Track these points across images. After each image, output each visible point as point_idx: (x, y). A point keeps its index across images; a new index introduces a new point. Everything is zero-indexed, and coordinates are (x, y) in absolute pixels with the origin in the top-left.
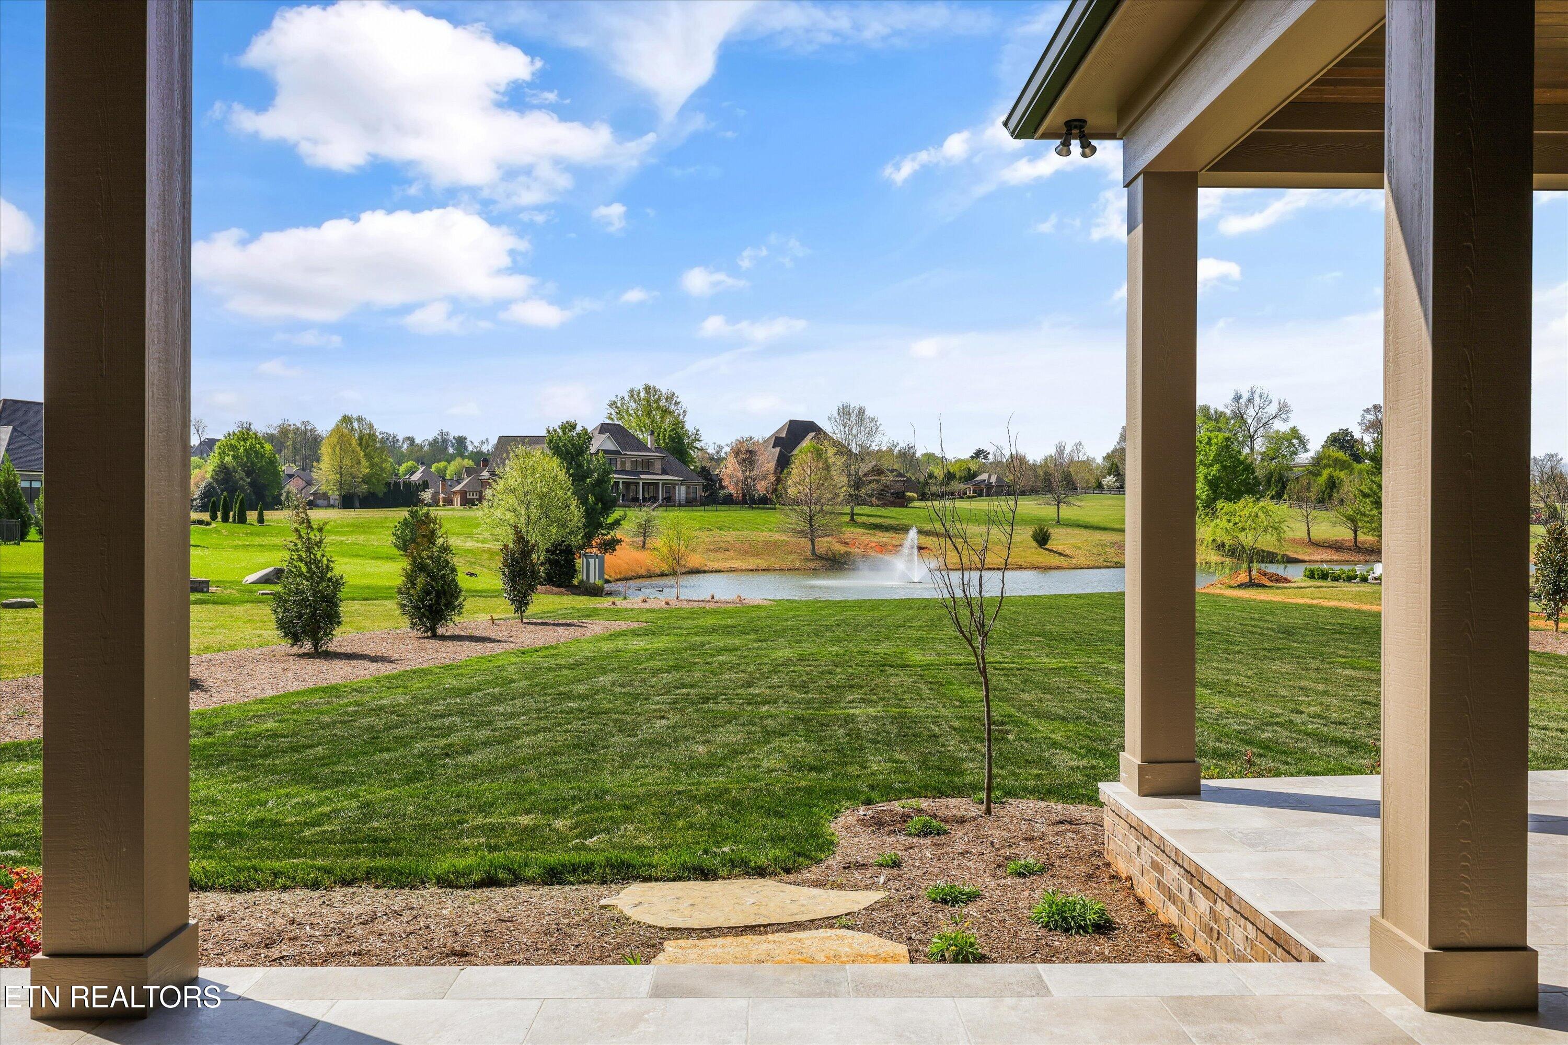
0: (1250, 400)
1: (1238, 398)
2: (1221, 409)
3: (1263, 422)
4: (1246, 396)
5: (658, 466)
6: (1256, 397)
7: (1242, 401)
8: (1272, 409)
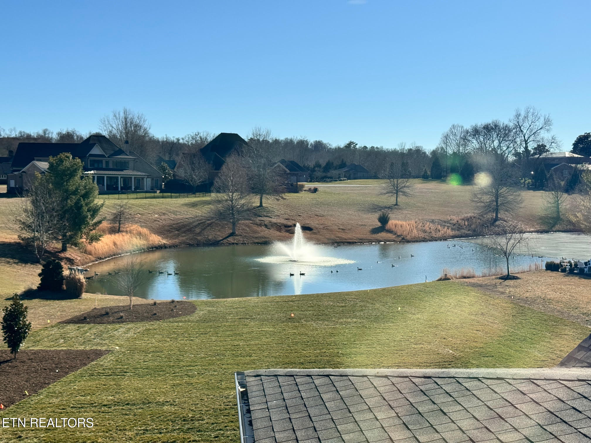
0: (526, 117)
1: (518, 116)
2: (506, 122)
3: (534, 131)
4: (523, 114)
5: (131, 164)
6: (530, 114)
7: (521, 118)
8: (540, 123)
